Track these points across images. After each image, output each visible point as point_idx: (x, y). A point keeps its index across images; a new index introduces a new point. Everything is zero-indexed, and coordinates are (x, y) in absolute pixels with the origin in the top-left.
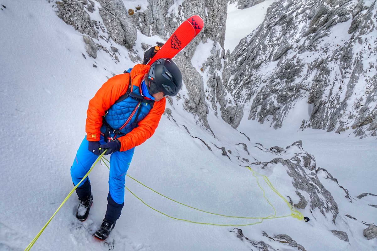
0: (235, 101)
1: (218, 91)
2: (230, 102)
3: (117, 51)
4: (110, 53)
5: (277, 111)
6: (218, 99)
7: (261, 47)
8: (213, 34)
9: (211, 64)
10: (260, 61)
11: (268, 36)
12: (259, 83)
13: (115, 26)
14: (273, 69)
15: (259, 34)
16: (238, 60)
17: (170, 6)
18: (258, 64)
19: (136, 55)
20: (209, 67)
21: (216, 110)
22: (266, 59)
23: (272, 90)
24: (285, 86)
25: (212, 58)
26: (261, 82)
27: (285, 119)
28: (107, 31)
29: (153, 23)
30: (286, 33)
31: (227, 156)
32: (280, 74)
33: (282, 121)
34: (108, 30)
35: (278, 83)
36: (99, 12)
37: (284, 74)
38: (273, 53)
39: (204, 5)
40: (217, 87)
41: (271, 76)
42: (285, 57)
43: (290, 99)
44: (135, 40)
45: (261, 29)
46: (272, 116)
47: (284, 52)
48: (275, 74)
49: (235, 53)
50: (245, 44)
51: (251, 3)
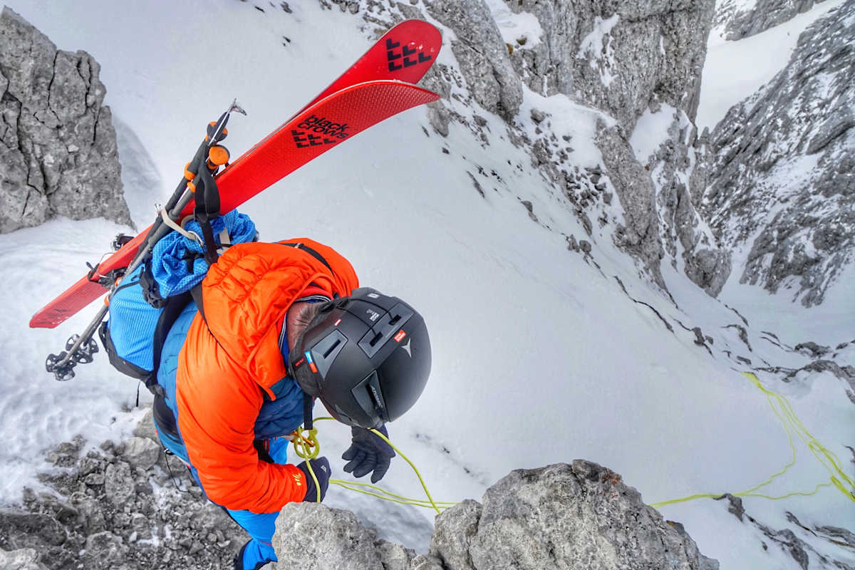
0: (715, 239)
1: (679, 215)
2: (706, 240)
3: (485, 125)
4: (473, 128)
5: (813, 267)
6: (677, 233)
7: (780, 122)
8: (674, 93)
9: (667, 157)
10: (774, 156)
11: (797, 98)
12: (770, 203)
13: (482, 75)
14: (808, 173)
15: (776, 93)
16: (721, 154)
17: (586, 36)
18: (769, 162)
19: (519, 132)
20: (663, 163)
21: (674, 256)
22: (789, 151)
23: (802, 219)
24: (837, 211)
25: (670, 143)
26: (775, 202)
27: (833, 284)
28: (466, 85)
29: (550, 71)
30: (848, 88)
31: (704, 347)
32: (824, 182)
33: (825, 290)
34: (467, 83)
35: (820, 204)
36: (452, 49)
37: (834, 184)
38: (808, 136)
39: (658, 31)
40: (678, 206)
41: (802, 187)
42: (840, 144)
43: (847, 241)
44: (521, 103)
45: (781, 81)
46: (799, 279)
47: (837, 133)
48: (811, 182)
49: (715, 138)
50: (740, 118)
51: (758, 26)
